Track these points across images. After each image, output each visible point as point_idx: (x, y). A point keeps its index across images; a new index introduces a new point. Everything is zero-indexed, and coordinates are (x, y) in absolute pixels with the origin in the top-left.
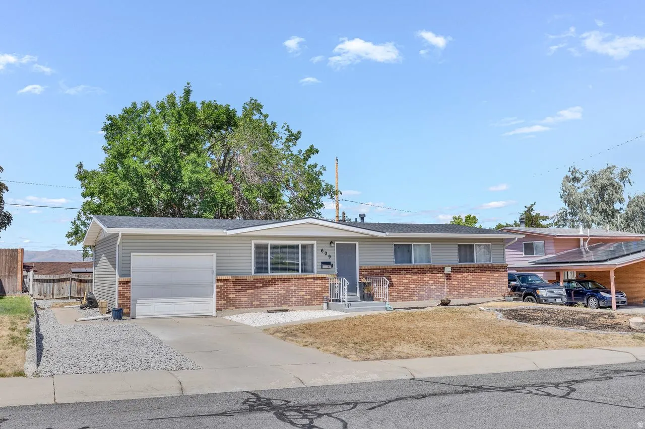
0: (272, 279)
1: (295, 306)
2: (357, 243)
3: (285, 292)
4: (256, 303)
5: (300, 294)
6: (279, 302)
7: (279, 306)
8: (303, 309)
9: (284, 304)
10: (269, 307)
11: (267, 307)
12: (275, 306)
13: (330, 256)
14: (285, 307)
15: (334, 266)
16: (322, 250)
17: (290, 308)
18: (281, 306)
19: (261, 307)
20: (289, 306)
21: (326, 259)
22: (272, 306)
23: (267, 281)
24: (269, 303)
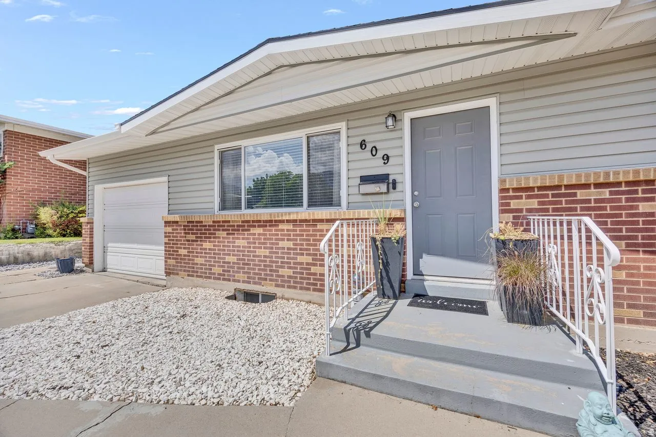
0: (243, 222)
1: (289, 287)
2: (491, 102)
3: (267, 252)
4: (217, 270)
5: (300, 259)
6: (257, 274)
7: (255, 283)
8: (308, 298)
9: (266, 279)
10: (239, 281)
11: (234, 281)
12: (249, 283)
13: (386, 158)
14: (269, 288)
15: (399, 187)
16: (363, 144)
17: (279, 291)
18: (260, 284)
19: (224, 279)
20: (277, 286)
21: (375, 167)
22: (244, 282)
23: (234, 226)
24: (239, 272)
